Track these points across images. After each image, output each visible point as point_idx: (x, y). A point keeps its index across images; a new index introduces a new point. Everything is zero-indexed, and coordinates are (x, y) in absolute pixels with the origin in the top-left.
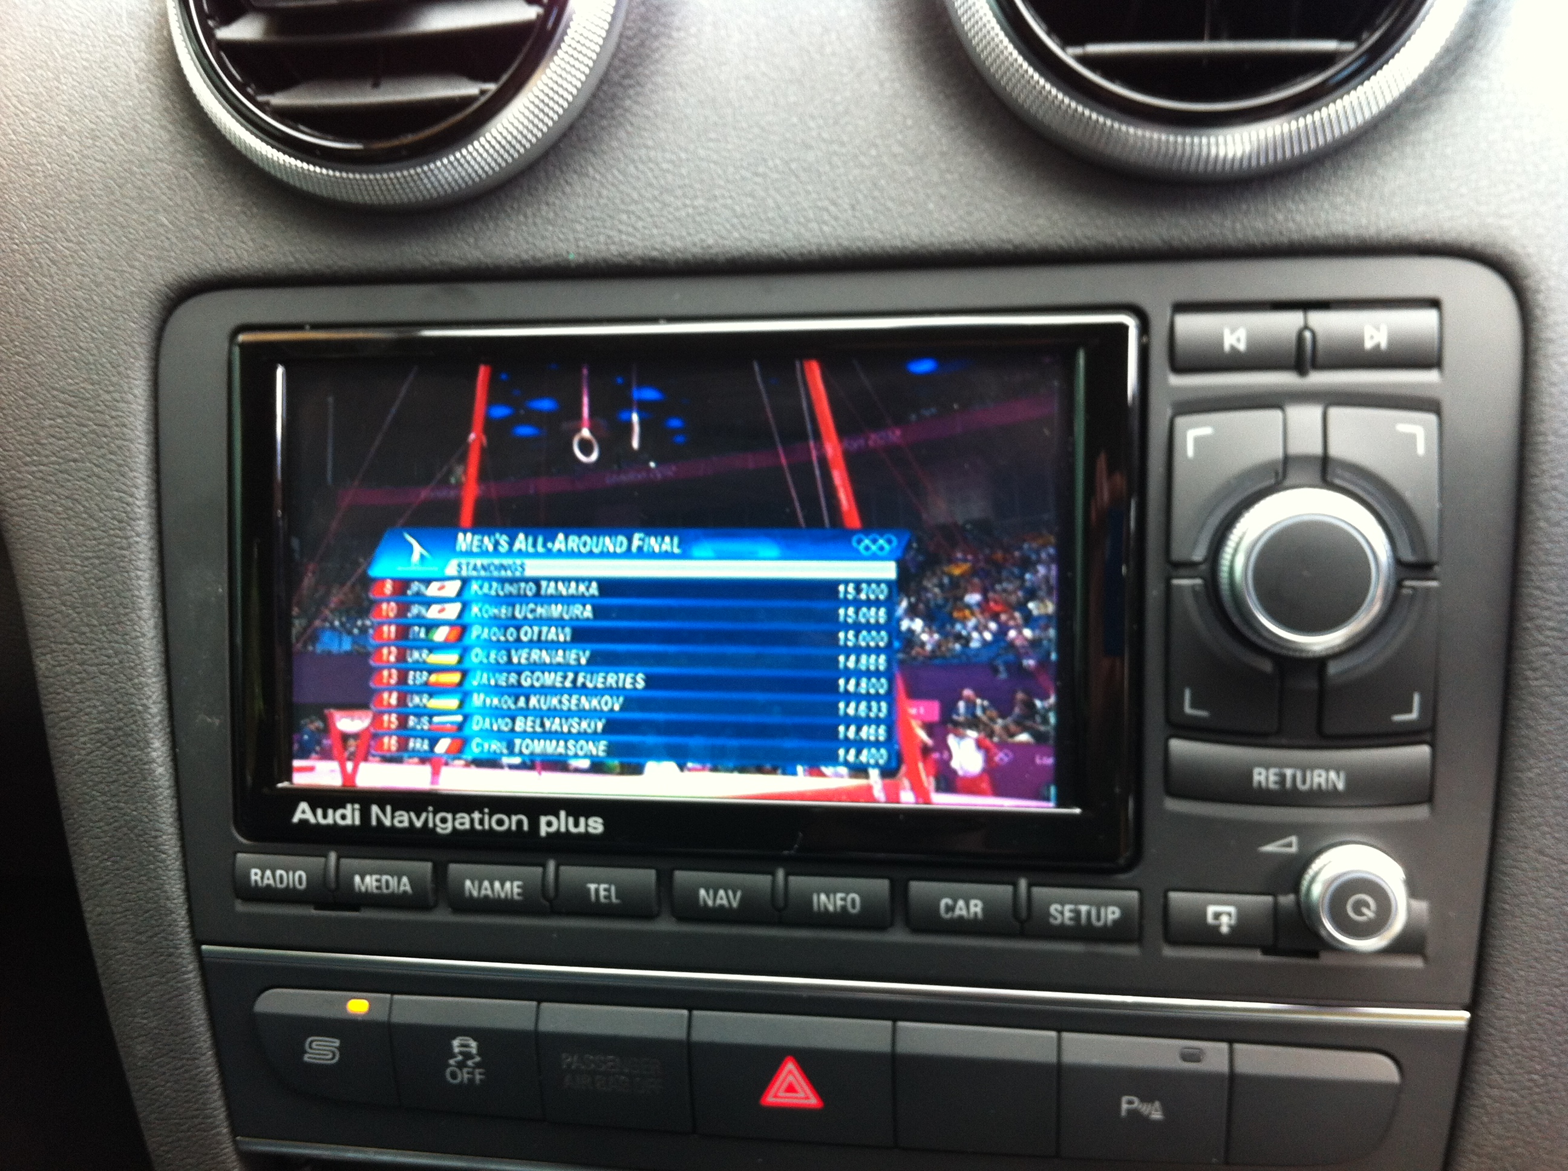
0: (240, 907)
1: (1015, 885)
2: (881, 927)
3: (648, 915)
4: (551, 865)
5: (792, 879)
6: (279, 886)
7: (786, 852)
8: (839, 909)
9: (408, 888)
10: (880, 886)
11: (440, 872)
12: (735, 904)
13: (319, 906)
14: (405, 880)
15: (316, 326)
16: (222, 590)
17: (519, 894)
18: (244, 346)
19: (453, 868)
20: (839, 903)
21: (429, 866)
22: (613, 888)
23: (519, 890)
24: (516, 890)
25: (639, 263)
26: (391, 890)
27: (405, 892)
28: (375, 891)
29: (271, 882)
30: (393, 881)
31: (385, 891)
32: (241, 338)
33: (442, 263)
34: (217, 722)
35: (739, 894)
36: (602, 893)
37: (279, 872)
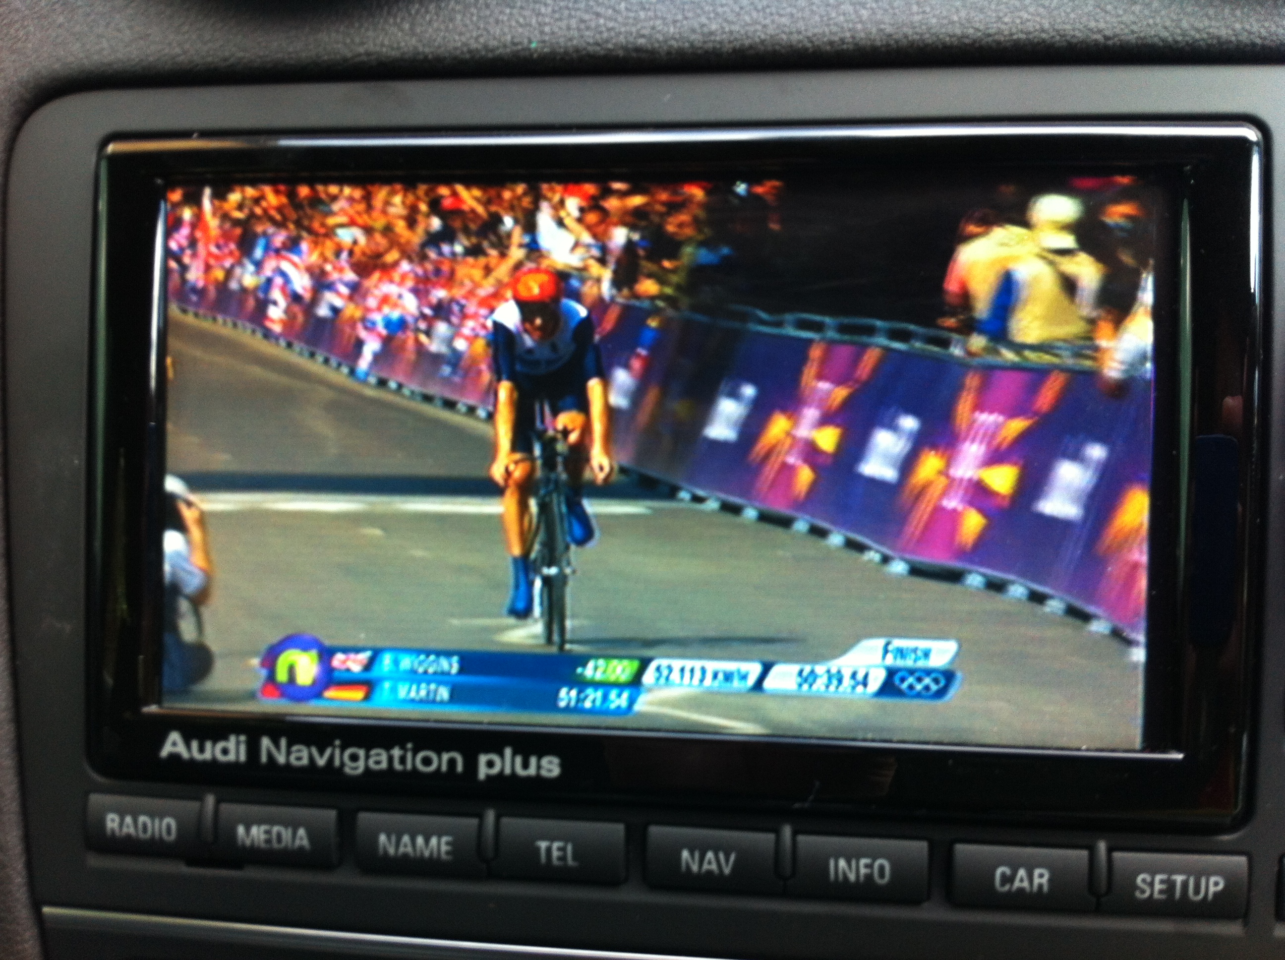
0: (94, 861)
1: (1092, 850)
2: (914, 901)
3: (613, 883)
4: (490, 816)
5: (801, 838)
6: (141, 835)
7: (797, 805)
8: (862, 878)
9: (305, 843)
10: (918, 848)
11: (346, 822)
12: (727, 871)
13: (191, 863)
14: (301, 832)
15: (205, 134)
16: (78, 462)
17: (448, 853)
18: (114, 159)
19: (365, 818)
20: (863, 871)
21: (332, 814)
22: (569, 848)
23: (448, 848)
24: (444, 848)
25: (621, 53)
26: (283, 845)
27: (301, 848)
28: (263, 845)
29: (132, 830)
30: (287, 834)
31: (275, 845)
32: (111, 148)
33: (368, 54)
34: (68, 628)
35: (733, 857)
36: (555, 854)
37: (142, 819)
